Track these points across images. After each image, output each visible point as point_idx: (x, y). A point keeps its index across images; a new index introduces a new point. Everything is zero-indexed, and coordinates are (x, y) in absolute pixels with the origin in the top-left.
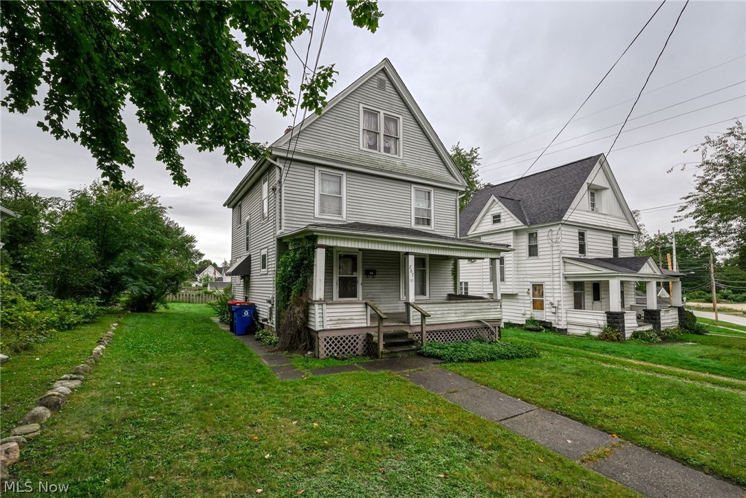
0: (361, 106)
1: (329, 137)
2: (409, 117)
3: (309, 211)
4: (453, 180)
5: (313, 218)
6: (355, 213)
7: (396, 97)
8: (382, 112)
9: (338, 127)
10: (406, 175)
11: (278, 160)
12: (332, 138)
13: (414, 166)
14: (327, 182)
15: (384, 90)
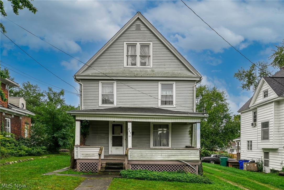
0: (125, 43)
1: (106, 64)
2: (157, 42)
3: (96, 103)
4: (190, 74)
5: (98, 107)
6: (121, 102)
7: (148, 32)
8: (138, 43)
9: (111, 58)
10: (152, 77)
11: (80, 81)
12: (108, 64)
13: (159, 70)
14: (108, 88)
15: (140, 30)
